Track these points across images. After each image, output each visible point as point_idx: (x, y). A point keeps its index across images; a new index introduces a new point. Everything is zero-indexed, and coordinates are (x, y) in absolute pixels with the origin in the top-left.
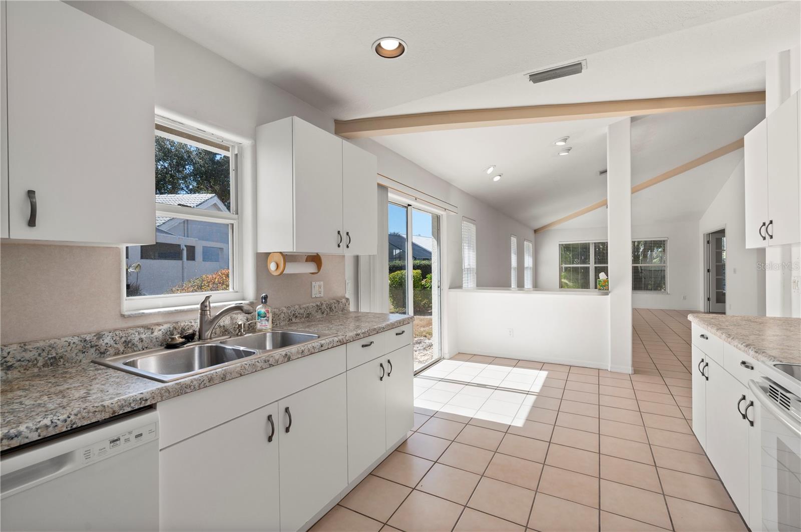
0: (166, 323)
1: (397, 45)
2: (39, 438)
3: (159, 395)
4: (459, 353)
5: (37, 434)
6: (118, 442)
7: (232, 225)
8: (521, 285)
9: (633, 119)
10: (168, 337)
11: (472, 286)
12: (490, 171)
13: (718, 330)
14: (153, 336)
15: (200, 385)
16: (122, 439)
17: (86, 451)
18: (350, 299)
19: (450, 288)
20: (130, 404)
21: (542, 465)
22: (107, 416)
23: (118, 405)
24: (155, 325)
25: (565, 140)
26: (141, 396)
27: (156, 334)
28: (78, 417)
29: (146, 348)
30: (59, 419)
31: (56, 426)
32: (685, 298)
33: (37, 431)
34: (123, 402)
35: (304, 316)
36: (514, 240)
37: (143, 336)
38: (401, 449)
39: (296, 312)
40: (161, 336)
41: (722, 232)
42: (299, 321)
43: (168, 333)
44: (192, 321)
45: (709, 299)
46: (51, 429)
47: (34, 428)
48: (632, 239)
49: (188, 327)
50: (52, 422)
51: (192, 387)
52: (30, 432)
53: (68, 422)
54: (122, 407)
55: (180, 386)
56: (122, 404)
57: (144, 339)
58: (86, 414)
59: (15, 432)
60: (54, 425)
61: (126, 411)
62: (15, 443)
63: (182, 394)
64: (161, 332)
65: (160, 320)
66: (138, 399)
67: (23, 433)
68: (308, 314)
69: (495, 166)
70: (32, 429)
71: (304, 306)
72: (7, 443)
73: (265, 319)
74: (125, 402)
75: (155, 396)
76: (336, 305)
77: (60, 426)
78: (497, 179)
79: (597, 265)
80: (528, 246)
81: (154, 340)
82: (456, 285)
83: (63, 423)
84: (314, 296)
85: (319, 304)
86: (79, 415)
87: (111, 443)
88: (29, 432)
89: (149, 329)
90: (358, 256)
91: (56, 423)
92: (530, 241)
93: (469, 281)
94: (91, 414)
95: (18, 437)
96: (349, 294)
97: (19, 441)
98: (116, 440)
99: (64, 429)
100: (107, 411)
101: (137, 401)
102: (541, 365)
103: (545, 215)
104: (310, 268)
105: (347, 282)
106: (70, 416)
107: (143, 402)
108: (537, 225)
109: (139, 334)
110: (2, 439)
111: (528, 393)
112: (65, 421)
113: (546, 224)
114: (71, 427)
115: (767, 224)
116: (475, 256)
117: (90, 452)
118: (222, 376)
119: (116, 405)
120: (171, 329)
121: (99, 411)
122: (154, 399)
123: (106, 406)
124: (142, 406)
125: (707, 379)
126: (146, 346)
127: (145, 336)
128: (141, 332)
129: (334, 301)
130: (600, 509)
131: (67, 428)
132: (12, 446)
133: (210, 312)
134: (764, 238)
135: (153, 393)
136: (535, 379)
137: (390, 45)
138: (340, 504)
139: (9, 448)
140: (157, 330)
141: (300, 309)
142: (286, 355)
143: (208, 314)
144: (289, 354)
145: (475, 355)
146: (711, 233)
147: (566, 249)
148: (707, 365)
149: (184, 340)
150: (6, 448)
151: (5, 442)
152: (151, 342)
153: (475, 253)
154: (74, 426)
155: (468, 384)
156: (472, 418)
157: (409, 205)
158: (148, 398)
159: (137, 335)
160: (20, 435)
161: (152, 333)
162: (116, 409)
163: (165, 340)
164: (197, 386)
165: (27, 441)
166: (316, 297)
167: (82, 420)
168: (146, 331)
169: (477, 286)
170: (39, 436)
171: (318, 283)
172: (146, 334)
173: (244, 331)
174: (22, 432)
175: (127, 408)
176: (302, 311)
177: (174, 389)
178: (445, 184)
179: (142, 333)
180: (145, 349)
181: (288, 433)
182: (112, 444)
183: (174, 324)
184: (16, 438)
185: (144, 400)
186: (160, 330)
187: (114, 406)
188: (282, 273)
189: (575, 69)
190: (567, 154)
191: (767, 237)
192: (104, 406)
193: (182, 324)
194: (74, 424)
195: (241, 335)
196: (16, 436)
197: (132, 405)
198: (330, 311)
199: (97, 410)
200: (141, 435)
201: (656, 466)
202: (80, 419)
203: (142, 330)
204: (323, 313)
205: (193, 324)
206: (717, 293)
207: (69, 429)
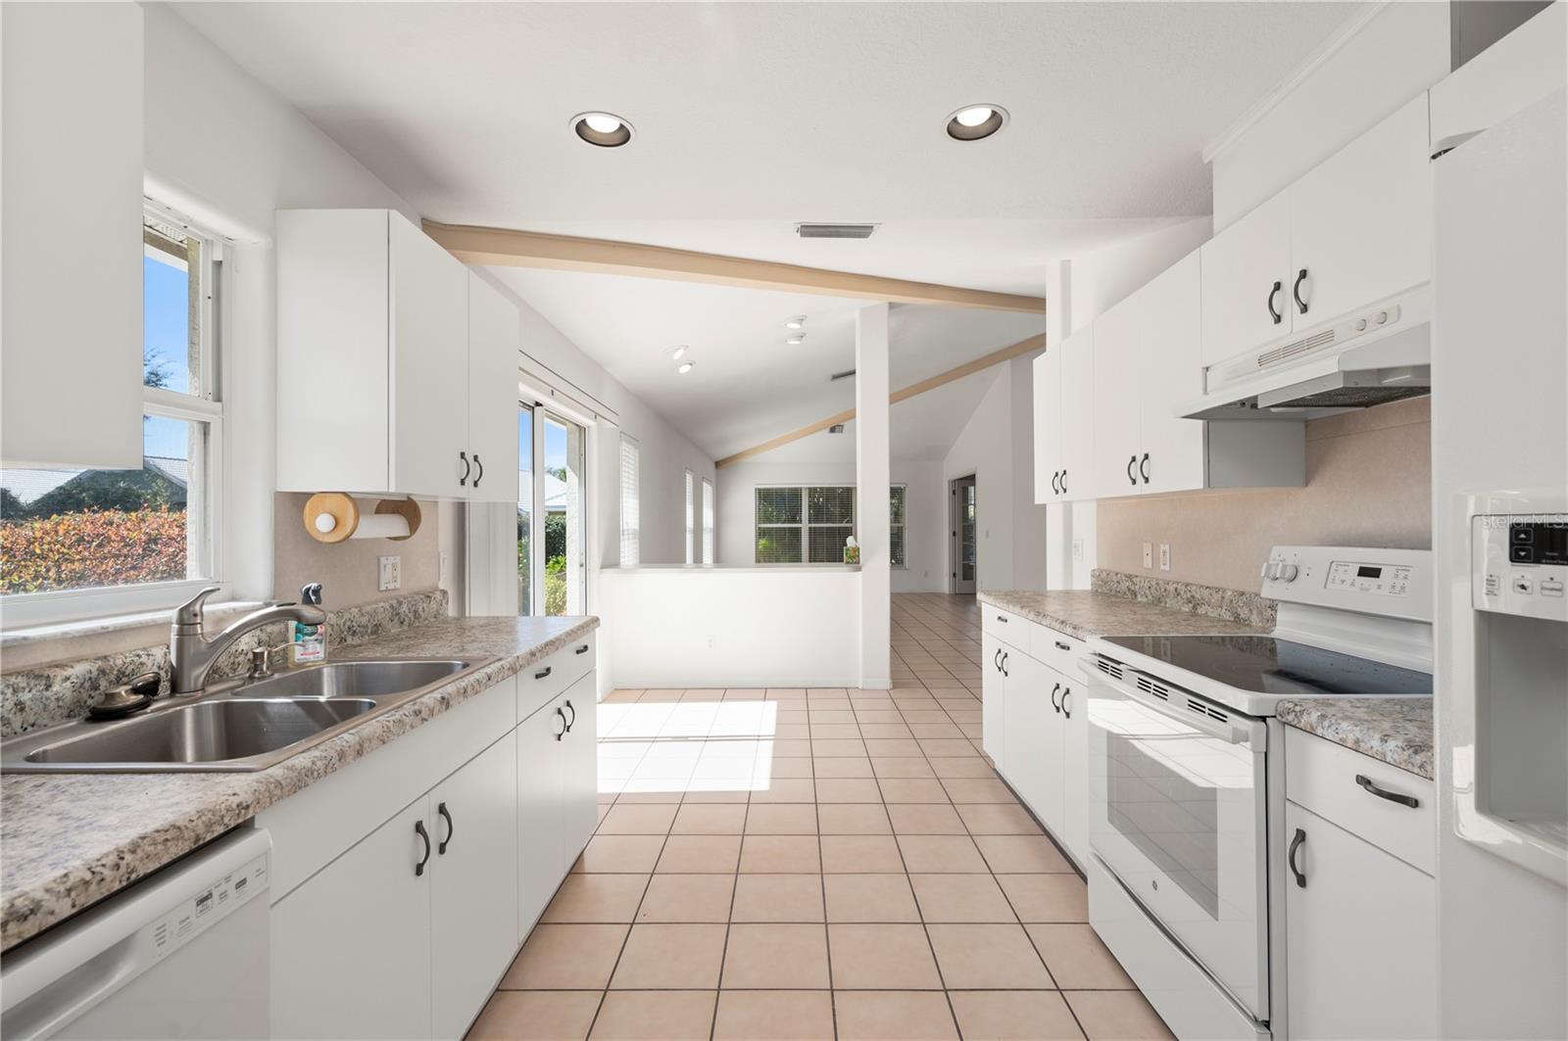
0: (79, 661)
1: (617, 126)
2: (74, 911)
3: (267, 794)
4: (616, 689)
5: (68, 902)
6: (209, 902)
7: (202, 426)
8: (698, 559)
9: (892, 306)
10: (85, 695)
11: (631, 563)
12: (678, 355)
13: (1022, 608)
14: (49, 694)
15: (326, 768)
16: (216, 896)
17: (158, 929)
18: (449, 592)
19: (602, 567)
20: (222, 817)
21: (817, 838)
22: (184, 847)
23: (203, 822)
24: (50, 667)
25: (801, 321)
26: (236, 800)
27: (56, 688)
28: (138, 857)
29: (33, 725)
30: (103, 865)
31: (102, 880)
32: (926, 574)
33: (69, 895)
34: (210, 815)
35: (369, 631)
36: (689, 479)
37: (26, 697)
38: (576, 870)
39: (354, 624)
40: (68, 694)
41: (971, 479)
42: (359, 642)
43: (87, 685)
44: (141, 653)
45: (954, 575)
46: (93, 887)
47: (62, 888)
48: (891, 483)
49: (132, 667)
50: (93, 873)
51: (316, 774)
52: (58, 900)
53: (123, 869)
54: (209, 826)
55: (296, 774)
56: (210, 819)
57: (28, 703)
58: (152, 848)
59: (26, 903)
60: (98, 878)
61: (216, 834)
62: (31, 928)
63: (300, 788)
64: (68, 683)
65: (59, 654)
66: (234, 806)
67: (43, 903)
68: (376, 625)
69: (687, 347)
70: (59, 892)
71: (369, 608)
72: (16, 931)
73: (313, 637)
74: (214, 815)
75: (261, 797)
76: (425, 605)
77: (108, 879)
78: (685, 369)
79: (813, 525)
80: (708, 491)
81: (53, 705)
82: (611, 562)
83: (115, 872)
84: (383, 588)
85: (394, 602)
86: (139, 851)
87: (198, 905)
88: (54, 899)
89: (38, 677)
90: (463, 504)
91: (101, 873)
92: (709, 481)
93: (629, 552)
94: (160, 847)
95: (36, 914)
96: (446, 582)
97: (38, 922)
98: (206, 898)
99: (117, 886)
100: (186, 836)
101: (233, 810)
102: (764, 692)
103: (739, 437)
104: (396, 525)
105: (442, 556)
106: (122, 855)
107: (243, 811)
108: (721, 455)
109: (15, 691)
110: (5, 924)
111: (758, 738)
112: (117, 867)
113: (734, 453)
114: (128, 878)
115: (1060, 475)
116: (637, 507)
117: (164, 931)
118: (358, 747)
119: (200, 822)
120: (95, 674)
121: (173, 839)
122: (258, 803)
123: (183, 828)
124: (240, 821)
125: (1006, 674)
126: (32, 722)
127: (30, 695)
128: (21, 685)
129: (422, 596)
130: (907, 873)
131: (120, 881)
132: (27, 936)
133: (202, 629)
134: (1057, 492)
135: (256, 791)
136: (762, 715)
137: (602, 125)
138: (500, 988)
139: (20, 940)
140: (59, 678)
141: (362, 615)
142: (443, 698)
143: (199, 631)
144: (446, 695)
145: (647, 689)
146: (958, 480)
147: (766, 497)
148: (1006, 656)
149: (141, 696)
150: (15, 942)
151: (12, 928)
152: (44, 710)
153: (637, 502)
154: (133, 877)
155: (655, 740)
156: (685, 793)
157: (538, 404)
158: (249, 803)
159: (9, 695)
160: (38, 909)
161: (48, 687)
162: (201, 830)
163: (78, 702)
164: (321, 771)
165: (52, 920)
166: (387, 590)
167: (146, 861)
168: (32, 684)
169: (641, 562)
170: (74, 906)
171: (391, 560)
172: (34, 691)
173: (268, 668)
174: (42, 901)
175: (218, 828)
176: (364, 620)
177: (288, 780)
178: (597, 368)
179: (24, 688)
180: (30, 729)
181: (444, 855)
182: (200, 908)
183: (100, 663)
184: (32, 917)
185: (243, 808)
186: (67, 679)
187: (197, 825)
188: (347, 538)
189: (861, 231)
190: (798, 342)
191: (1061, 491)
192: (179, 828)
193: (119, 662)
194: (132, 872)
195: (263, 678)
196: (32, 912)
197: (226, 820)
198: (415, 618)
199: (169, 837)
200: (243, 882)
201: (952, 804)
202: (142, 859)
203: (21, 681)
204: (402, 623)
205: (144, 659)
206: (964, 565)
207: (124, 884)
